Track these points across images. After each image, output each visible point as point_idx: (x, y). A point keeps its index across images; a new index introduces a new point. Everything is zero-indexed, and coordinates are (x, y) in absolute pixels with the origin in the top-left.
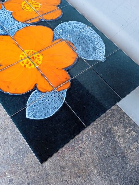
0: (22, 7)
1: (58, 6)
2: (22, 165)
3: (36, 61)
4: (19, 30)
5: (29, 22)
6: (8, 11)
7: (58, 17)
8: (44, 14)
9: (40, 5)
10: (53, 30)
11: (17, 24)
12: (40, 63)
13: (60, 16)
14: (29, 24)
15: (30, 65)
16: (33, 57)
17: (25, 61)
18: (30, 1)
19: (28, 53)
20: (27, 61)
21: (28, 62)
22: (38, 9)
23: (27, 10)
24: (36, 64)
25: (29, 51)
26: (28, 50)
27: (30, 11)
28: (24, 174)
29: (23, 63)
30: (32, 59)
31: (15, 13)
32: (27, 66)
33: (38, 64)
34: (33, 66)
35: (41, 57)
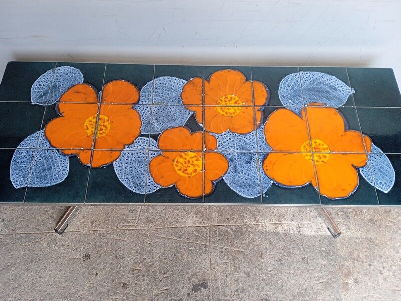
0: (225, 115)
1: (247, 80)
2: (345, 259)
3: (322, 149)
4: (265, 139)
5: (258, 123)
6: (224, 133)
7: (267, 91)
8: (253, 102)
9: (233, 96)
10: (284, 108)
11: (255, 136)
12: (325, 146)
13: (265, 88)
14: (260, 125)
15: (325, 157)
16: (315, 148)
17: (316, 158)
18: (220, 102)
19: (307, 150)
20: (317, 155)
21: (319, 156)
22: (239, 102)
23: (235, 114)
24: (326, 151)
25: (304, 147)
26: (302, 148)
27: (238, 112)
28: (356, 263)
29: (317, 161)
30: (317, 150)
31: (233, 128)
32: (325, 160)
33: (327, 149)
34: (328, 155)
35: (319, 142)
